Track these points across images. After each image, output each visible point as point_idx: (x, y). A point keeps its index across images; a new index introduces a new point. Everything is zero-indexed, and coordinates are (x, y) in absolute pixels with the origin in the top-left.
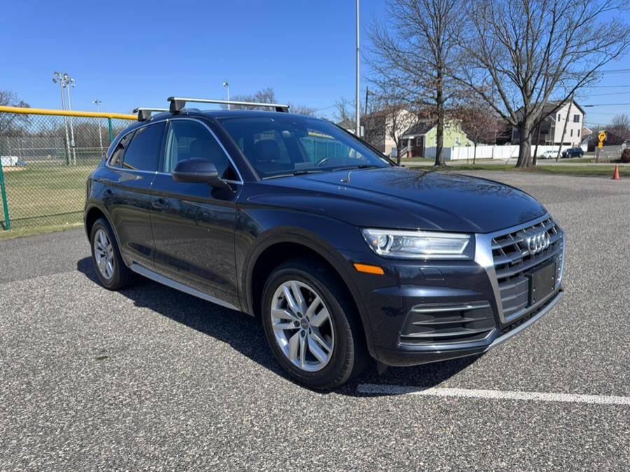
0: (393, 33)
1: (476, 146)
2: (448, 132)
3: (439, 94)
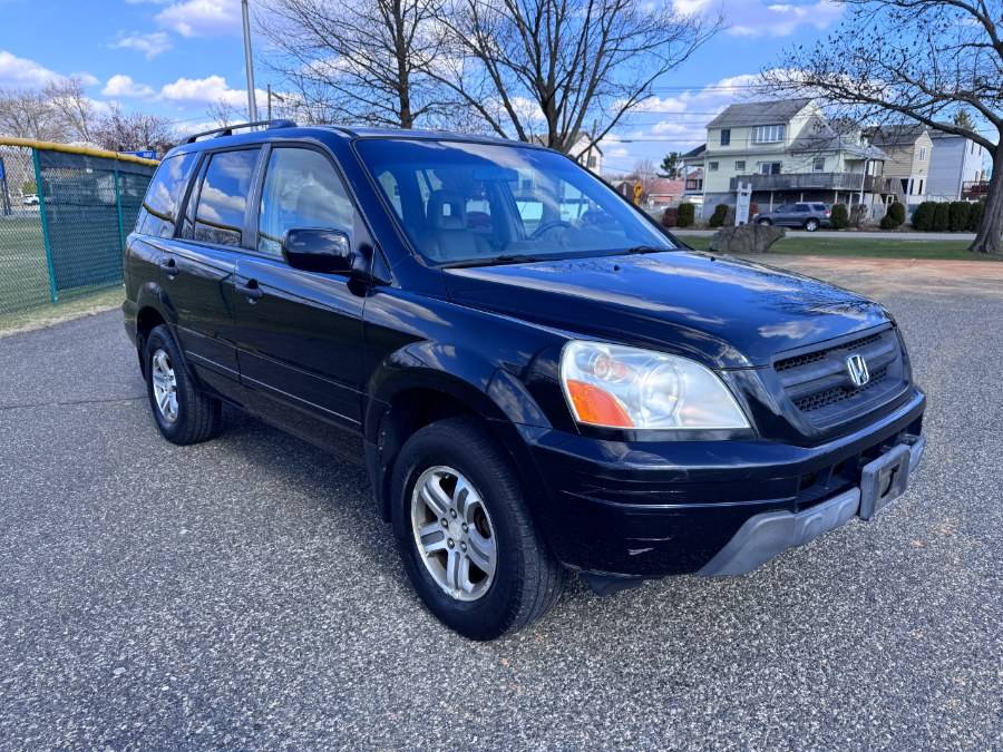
3: (405, 104)
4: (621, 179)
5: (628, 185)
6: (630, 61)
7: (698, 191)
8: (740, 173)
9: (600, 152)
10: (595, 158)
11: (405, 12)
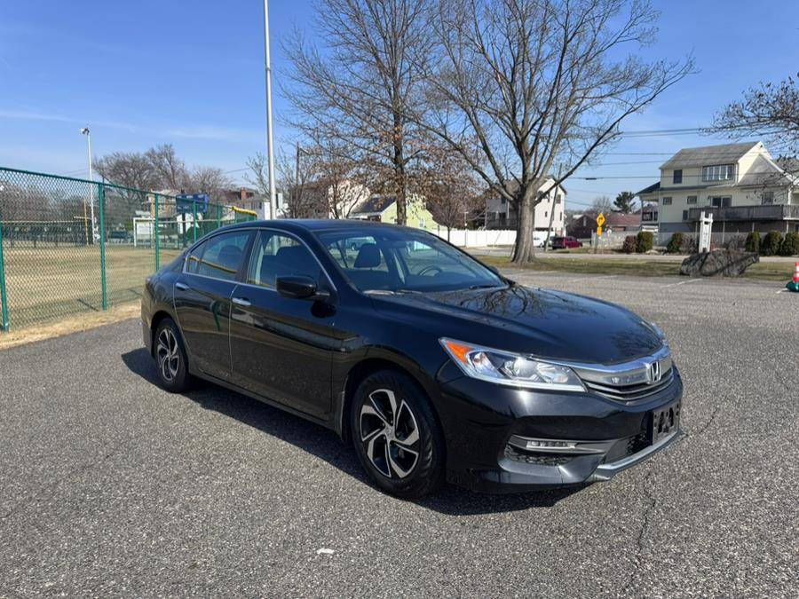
0: (326, 55)
1: (449, 231)
2: (414, 209)
3: (398, 153)
4: (580, 213)
5: (588, 218)
6: (598, 108)
7: (653, 222)
8: (693, 206)
9: (565, 192)
10: (560, 196)
11: (400, 76)
